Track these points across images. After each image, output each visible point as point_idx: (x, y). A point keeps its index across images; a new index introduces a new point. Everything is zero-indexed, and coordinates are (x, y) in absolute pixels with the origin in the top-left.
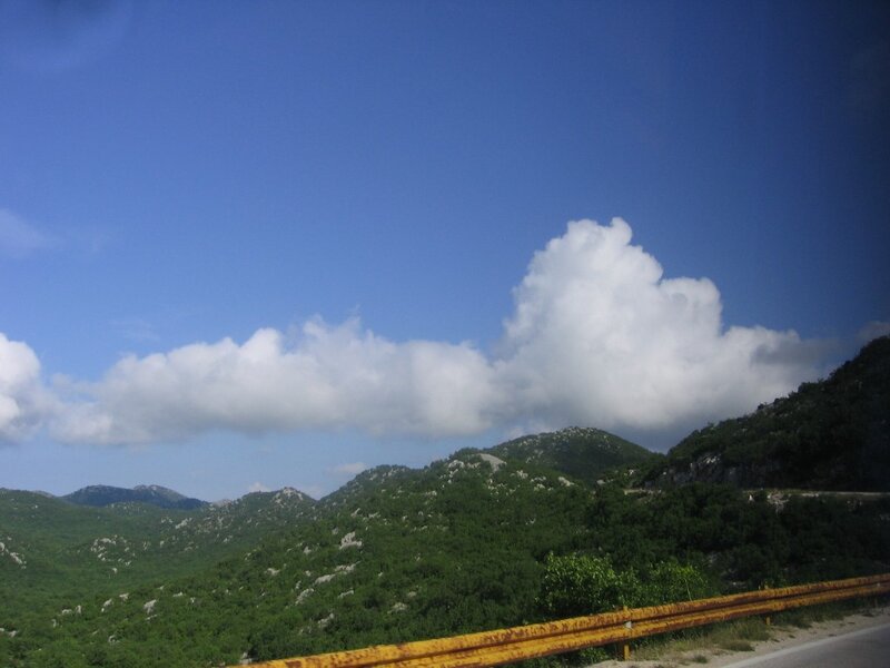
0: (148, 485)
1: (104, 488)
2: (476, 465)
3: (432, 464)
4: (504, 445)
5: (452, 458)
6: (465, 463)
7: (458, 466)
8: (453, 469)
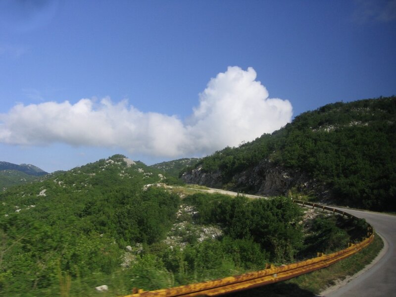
0: (27, 164)
1: (6, 163)
2: (119, 163)
3: (100, 160)
4: (173, 161)
5: (110, 158)
6: (115, 162)
7: (110, 162)
8: (107, 164)
